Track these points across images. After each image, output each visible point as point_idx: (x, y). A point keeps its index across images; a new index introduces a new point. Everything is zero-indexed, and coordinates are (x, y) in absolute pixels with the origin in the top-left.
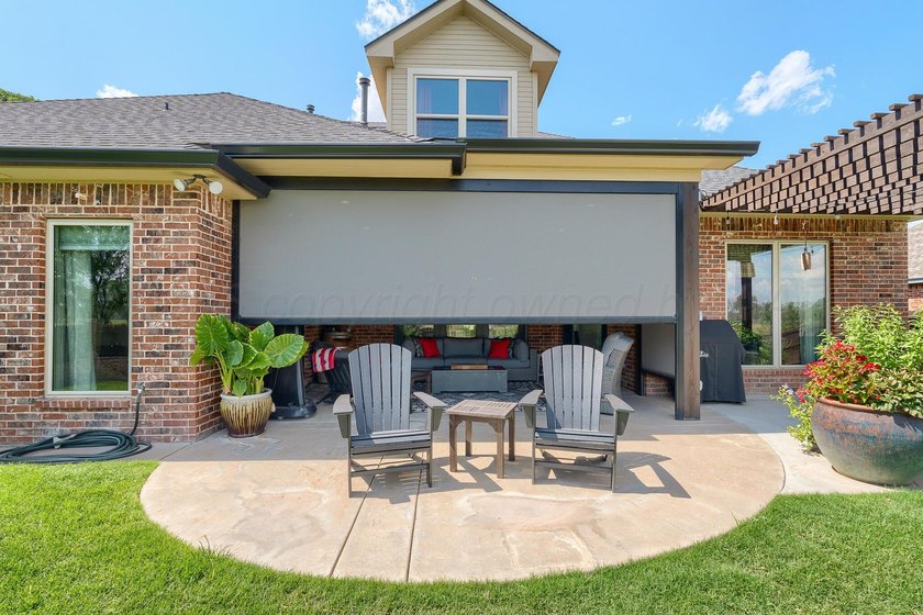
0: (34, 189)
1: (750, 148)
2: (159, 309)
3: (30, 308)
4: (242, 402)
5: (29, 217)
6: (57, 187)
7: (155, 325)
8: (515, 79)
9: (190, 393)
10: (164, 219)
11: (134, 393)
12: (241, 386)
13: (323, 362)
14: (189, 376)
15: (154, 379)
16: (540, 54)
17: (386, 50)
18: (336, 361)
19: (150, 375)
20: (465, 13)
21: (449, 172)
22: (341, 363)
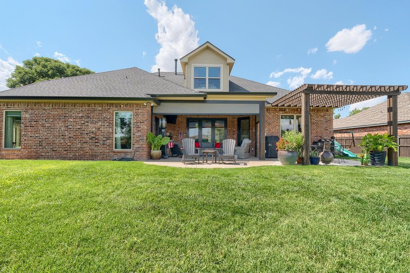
0: (112, 104)
1: (276, 94)
2: (139, 131)
3: (111, 131)
4: (156, 152)
5: (111, 111)
6: (117, 104)
7: (137, 134)
8: (222, 67)
9: (145, 150)
10: (140, 111)
11: (133, 149)
12: (156, 149)
13: (171, 146)
14: (145, 146)
15: (137, 147)
16: (229, 61)
17: (186, 60)
18: (174, 145)
19: (137, 146)
20: (208, 48)
21: (203, 99)
22: (175, 146)
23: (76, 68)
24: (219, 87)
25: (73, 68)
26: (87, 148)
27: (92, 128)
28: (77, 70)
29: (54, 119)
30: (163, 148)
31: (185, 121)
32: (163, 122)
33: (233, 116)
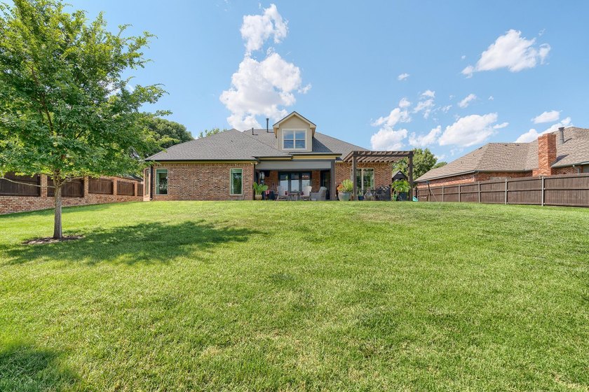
0: (229, 164)
1: (341, 154)
2: (246, 182)
3: (228, 182)
4: (258, 196)
5: (228, 168)
6: (232, 163)
7: (246, 184)
8: (306, 131)
9: (251, 194)
10: (247, 168)
11: (243, 194)
12: (258, 193)
13: (267, 192)
14: (251, 192)
15: (246, 192)
16: (312, 126)
17: (277, 126)
20: (295, 116)
21: (290, 159)
22: (271, 193)
23: (167, 123)
24: (304, 147)
25: (164, 123)
26: (212, 193)
27: (215, 180)
28: (168, 125)
29: (190, 175)
30: (263, 193)
31: (277, 174)
32: (263, 176)
33: (317, 170)
